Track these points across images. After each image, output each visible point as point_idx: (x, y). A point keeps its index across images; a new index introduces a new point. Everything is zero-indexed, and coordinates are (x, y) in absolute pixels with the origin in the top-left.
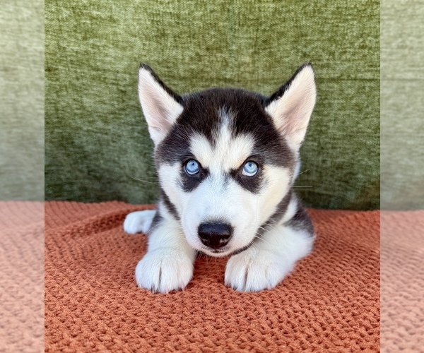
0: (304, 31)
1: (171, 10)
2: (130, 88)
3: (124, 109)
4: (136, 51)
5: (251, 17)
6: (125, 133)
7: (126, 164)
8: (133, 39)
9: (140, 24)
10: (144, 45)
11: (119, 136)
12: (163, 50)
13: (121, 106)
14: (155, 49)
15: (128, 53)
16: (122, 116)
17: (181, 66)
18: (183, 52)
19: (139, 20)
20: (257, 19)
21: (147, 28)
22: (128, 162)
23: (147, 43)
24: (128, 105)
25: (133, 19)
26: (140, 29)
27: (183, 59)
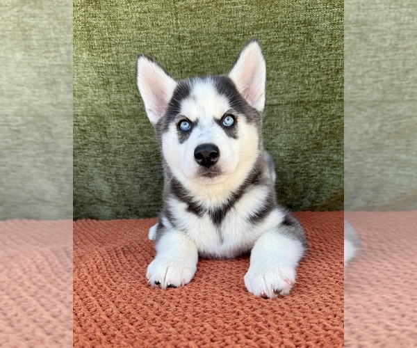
0: (219, 70)
1: (112, 63)
2: (89, 127)
3: (86, 145)
4: (89, 97)
5: (175, 62)
6: (89, 164)
7: (94, 189)
8: (86, 88)
9: (89, 76)
10: (95, 92)
11: (86, 166)
12: (109, 95)
13: (84, 142)
14: (103, 95)
15: (84, 100)
16: (86, 151)
17: (125, 107)
18: (125, 95)
19: (89, 72)
20: (180, 63)
21: (95, 79)
22: (96, 187)
23: (97, 90)
24: (89, 141)
25: (84, 72)
26: (90, 80)
27: (126, 101)
